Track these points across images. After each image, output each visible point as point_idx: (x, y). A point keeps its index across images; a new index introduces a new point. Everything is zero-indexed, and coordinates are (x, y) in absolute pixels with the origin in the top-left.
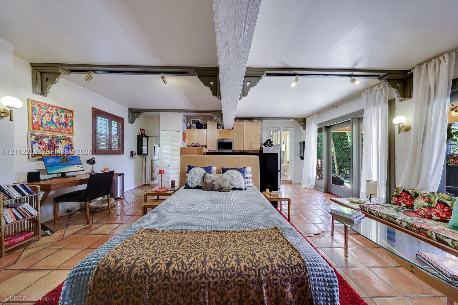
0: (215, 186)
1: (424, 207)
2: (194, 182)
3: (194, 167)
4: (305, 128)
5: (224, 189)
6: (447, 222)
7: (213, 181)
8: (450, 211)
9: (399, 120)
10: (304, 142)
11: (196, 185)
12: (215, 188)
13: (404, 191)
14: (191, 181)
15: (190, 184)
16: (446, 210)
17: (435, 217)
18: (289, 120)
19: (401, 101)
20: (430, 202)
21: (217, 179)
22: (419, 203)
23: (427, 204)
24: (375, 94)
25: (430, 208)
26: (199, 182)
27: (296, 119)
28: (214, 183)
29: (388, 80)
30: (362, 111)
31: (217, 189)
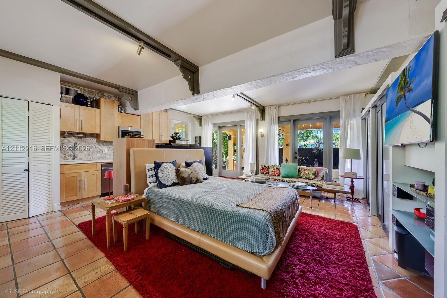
0: (193, 179)
1: (273, 172)
2: (169, 180)
3: (163, 163)
4: (201, 125)
5: (199, 181)
6: (280, 176)
7: (189, 175)
8: (280, 171)
9: (261, 130)
10: (200, 137)
11: (173, 182)
12: (193, 181)
13: (264, 166)
14: (166, 179)
15: (165, 183)
16: (279, 171)
17: (277, 175)
18: (190, 115)
19: (261, 121)
20: (274, 169)
21: (192, 173)
22: (271, 170)
23: (273, 170)
24: (251, 113)
25: (274, 172)
26: (174, 178)
27: (195, 116)
28: (191, 176)
29: (259, 109)
30: (244, 121)
31: (194, 181)
